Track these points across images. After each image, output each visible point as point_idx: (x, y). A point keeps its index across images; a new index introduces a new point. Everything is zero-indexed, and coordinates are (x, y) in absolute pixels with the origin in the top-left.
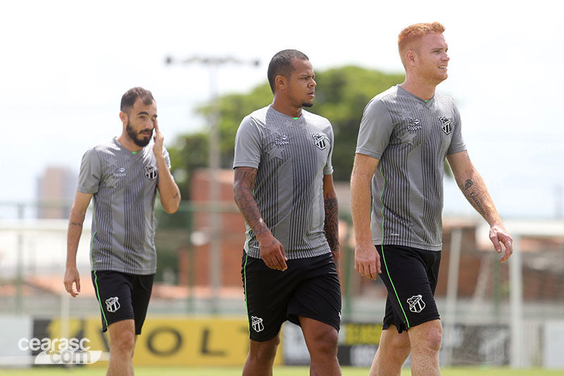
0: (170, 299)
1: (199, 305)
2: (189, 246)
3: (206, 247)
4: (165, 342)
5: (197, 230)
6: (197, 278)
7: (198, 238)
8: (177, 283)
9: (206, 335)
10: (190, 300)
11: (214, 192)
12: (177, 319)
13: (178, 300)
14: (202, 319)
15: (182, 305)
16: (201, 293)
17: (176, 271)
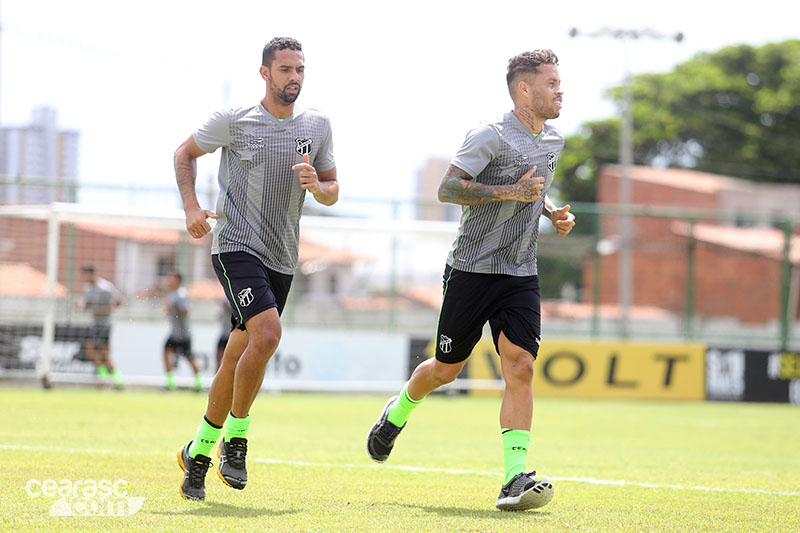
0: (570, 319)
1: (604, 326)
2: (595, 255)
3: (614, 256)
4: (564, 369)
5: (604, 237)
6: (604, 295)
7: (605, 247)
8: (579, 300)
9: (613, 362)
10: (595, 320)
11: (625, 191)
12: (579, 343)
13: (581, 320)
14: (608, 344)
15: (586, 326)
16: (607, 312)
17: (579, 286)
